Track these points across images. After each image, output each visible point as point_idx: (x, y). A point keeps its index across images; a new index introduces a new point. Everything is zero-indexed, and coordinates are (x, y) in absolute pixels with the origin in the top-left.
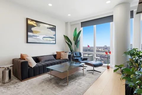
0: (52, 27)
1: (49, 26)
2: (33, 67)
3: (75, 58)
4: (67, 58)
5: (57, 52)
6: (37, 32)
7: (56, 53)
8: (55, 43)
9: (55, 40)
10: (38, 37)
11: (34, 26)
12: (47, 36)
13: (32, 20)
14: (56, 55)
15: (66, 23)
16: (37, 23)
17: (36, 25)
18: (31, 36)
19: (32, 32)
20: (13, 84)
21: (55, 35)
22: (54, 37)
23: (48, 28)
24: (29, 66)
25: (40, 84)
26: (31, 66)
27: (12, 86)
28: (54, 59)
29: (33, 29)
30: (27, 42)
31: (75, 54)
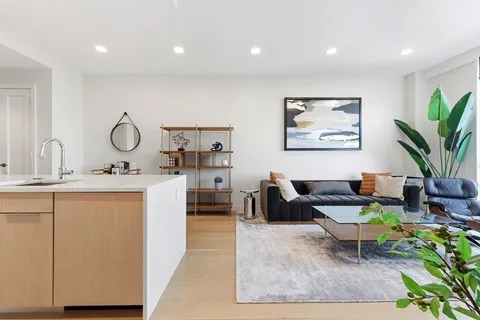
0: (349, 102)
1: (338, 102)
2: (288, 200)
3: (436, 200)
4: (399, 194)
5: (363, 174)
6: (305, 124)
7: (360, 178)
8: (360, 148)
9: (360, 139)
10: (308, 136)
11: (299, 112)
12: (331, 131)
13: (296, 99)
14: (361, 181)
15: (406, 77)
16: (307, 104)
17: (303, 108)
18: (293, 135)
19: (294, 125)
20: (256, 223)
21: (359, 124)
22: (356, 130)
23: (334, 109)
24: (282, 198)
25: (296, 238)
26: (284, 197)
27: (254, 226)
28: (351, 192)
29: (297, 119)
30: (286, 149)
31: (437, 185)
